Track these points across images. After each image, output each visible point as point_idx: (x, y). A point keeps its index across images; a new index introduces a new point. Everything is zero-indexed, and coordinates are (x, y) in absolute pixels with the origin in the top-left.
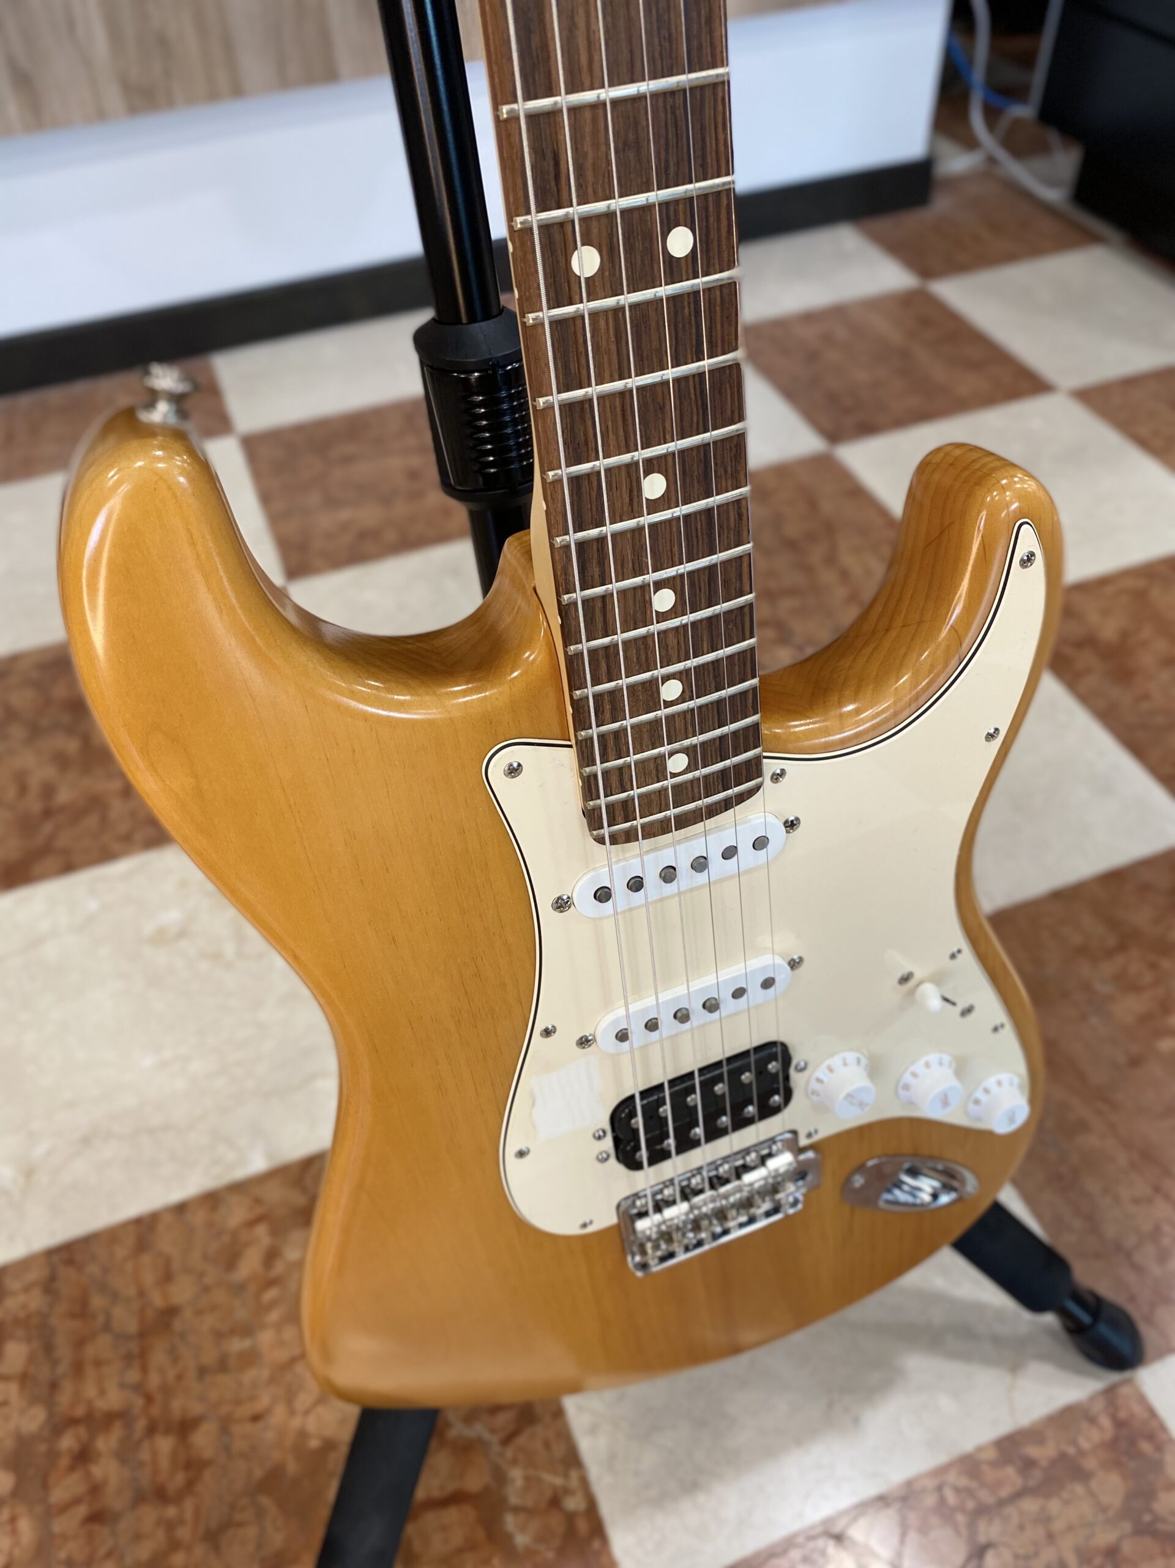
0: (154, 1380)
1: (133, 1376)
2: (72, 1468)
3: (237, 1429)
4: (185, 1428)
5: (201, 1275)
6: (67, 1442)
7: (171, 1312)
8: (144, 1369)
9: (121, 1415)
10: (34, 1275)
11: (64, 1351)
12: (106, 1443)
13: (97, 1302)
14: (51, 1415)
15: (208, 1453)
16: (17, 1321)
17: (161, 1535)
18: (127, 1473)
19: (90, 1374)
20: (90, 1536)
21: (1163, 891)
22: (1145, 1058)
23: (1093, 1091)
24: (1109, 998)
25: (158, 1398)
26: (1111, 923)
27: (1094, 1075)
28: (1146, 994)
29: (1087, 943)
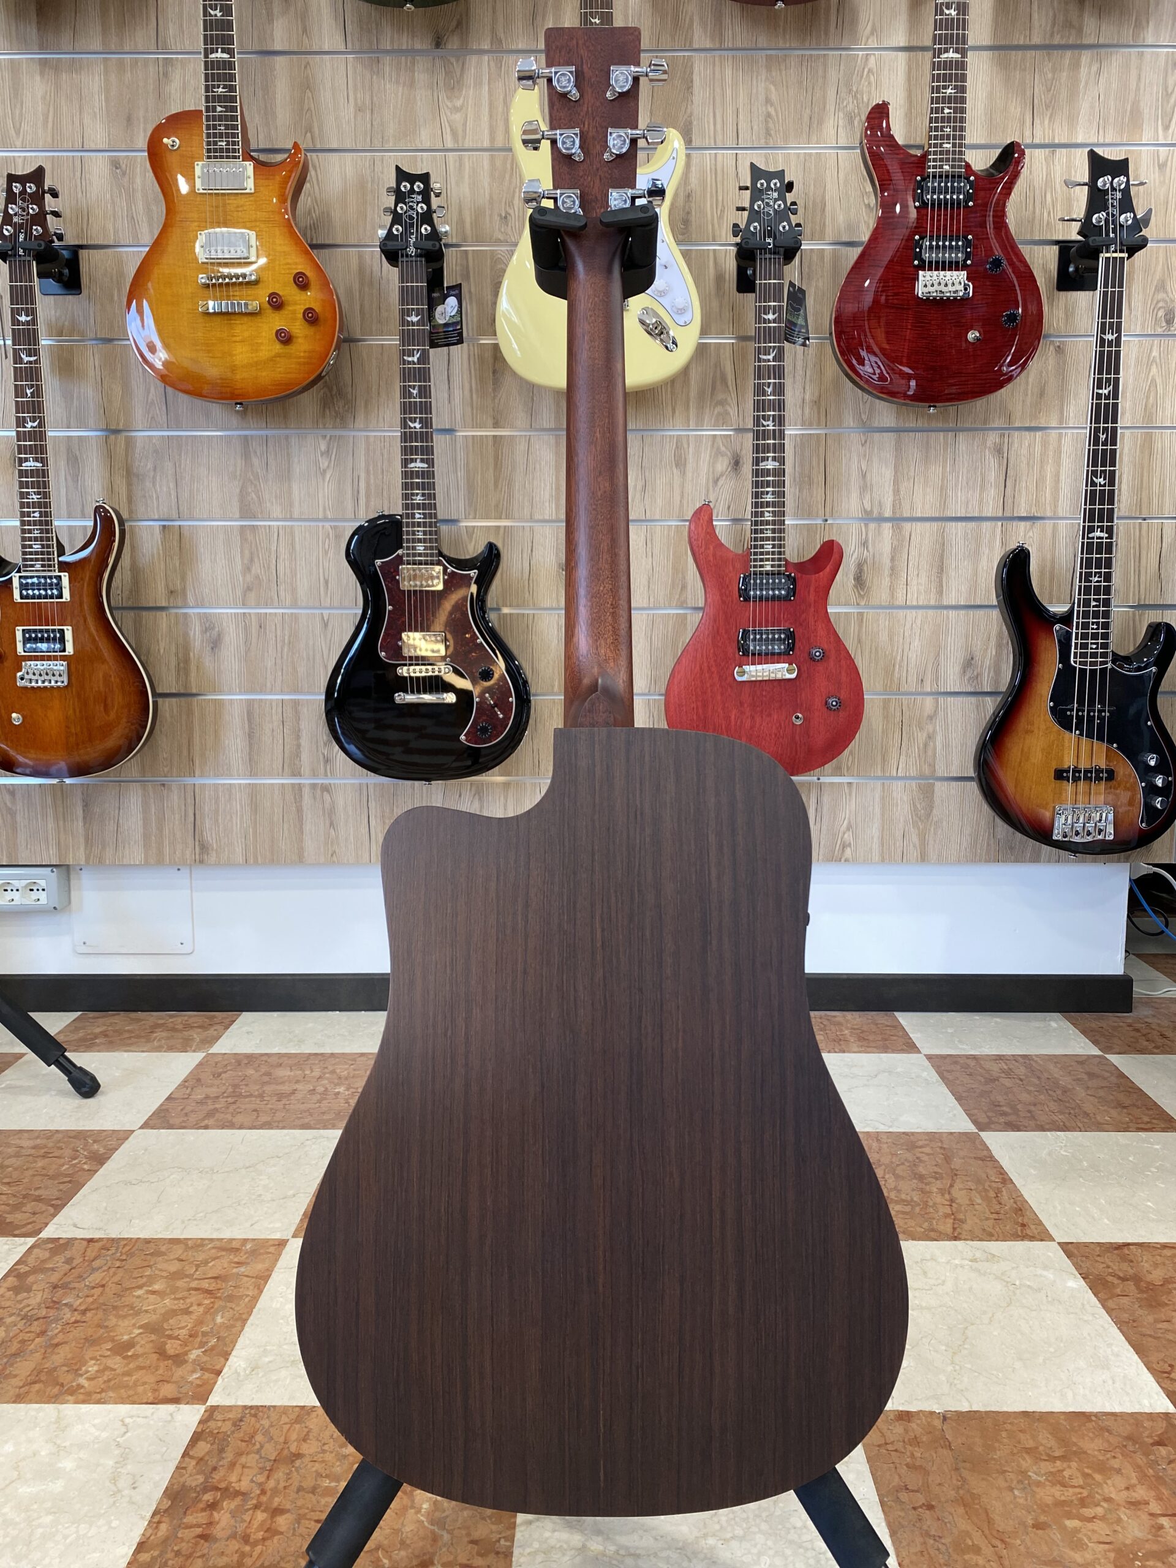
0: (271, 1484)
1: (261, 1478)
2: (203, 1510)
5: (324, 1444)
6: (208, 1497)
7: (298, 1456)
8: (268, 1477)
9: (243, 1494)
10: (231, 1416)
11: (229, 1455)
12: (228, 1505)
13: (259, 1438)
14: (206, 1481)
15: (283, 1529)
16: (211, 1432)
17: (236, 1557)
18: (232, 1522)
19: (238, 1469)
20: (196, 1544)
21: (1120, 1435)
22: (1050, 1526)
23: (995, 1533)
24: (1039, 1484)
25: (269, 1493)
26: (1063, 1442)
27: (1001, 1524)
28: (1071, 1490)
29: (1037, 1448)
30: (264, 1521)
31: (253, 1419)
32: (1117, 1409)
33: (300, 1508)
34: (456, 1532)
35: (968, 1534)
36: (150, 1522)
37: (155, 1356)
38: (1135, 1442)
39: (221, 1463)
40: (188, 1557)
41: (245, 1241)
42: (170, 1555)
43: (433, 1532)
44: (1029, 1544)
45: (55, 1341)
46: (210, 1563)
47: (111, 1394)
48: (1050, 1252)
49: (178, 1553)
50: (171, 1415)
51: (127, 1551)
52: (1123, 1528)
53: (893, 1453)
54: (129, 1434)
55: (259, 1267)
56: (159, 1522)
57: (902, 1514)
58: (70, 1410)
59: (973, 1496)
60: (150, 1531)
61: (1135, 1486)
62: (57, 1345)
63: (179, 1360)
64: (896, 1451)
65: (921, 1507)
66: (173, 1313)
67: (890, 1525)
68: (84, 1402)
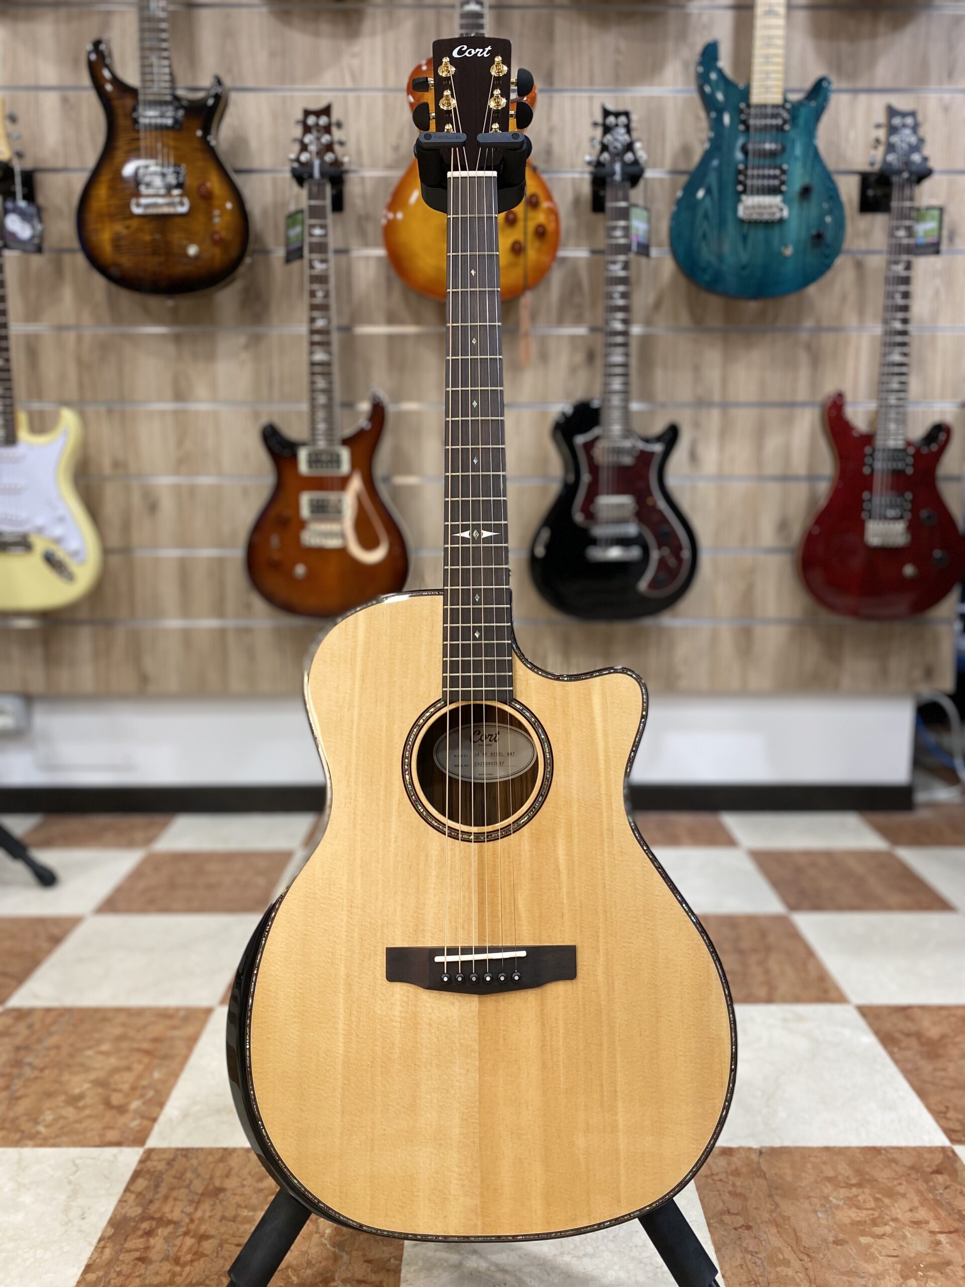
0: (199, 1214)
1: (190, 1209)
2: (141, 1236)
3: (225, 1246)
4: (204, 1237)
5: (244, 1180)
6: (145, 1225)
7: (221, 1190)
8: (196, 1209)
9: (176, 1223)
10: (166, 1156)
11: (163, 1190)
12: (162, 1232)
13: (189, 1175)
14: (144, 1212)
15: (207, 1252)
16: (148, 1171)
17: (168, 1276)
18: (165, 1247)
19: (170, 1202)
20: (135, 1266)
21: (904, 1166)
22: (847, 1242)
23: (802, 1249)
24: (838, 1207)
25: (196, 1222)
26: (859, 1172)
27: (806, 1242)
28: (865, 1212)
29: (836, 1177)
30: (192, 1246)
31: (184, 1159)
32: (903, 1143)
33: (223, 1234)
34: (354, 1253)
35: (780, 1250)
36: (96, 1247)
37: (101, 1107)
38: (917, 1171)
39: (157, 1197)
40: (128, 1276)
41: (178, 1010)
42: (113, 1275)
43: (334, 1253)
44: (830, 1257)
45: (18, 1094)
46: (147, 1282)
47: (65, 1139)
48: (846, 1014)
49: (119, 1274)
50: (115, 1156)
51: (76, 1272)
52: (908, 1244)
53: (718, 1183)
54: (78, 1173)
55: (189, 1030)
56: (104, 1247)
57: (726, 1233)
58: (29, 1153)
59: (783, 1217)
60: (96, 1255)
61: (917, 1208)
62: (18, 1098)
63: (122, 1109)
64: (720, 1180)
65: (741, 1227)
66: (116, 1070)
67: (715, 1243)
68: (41, 1146)
